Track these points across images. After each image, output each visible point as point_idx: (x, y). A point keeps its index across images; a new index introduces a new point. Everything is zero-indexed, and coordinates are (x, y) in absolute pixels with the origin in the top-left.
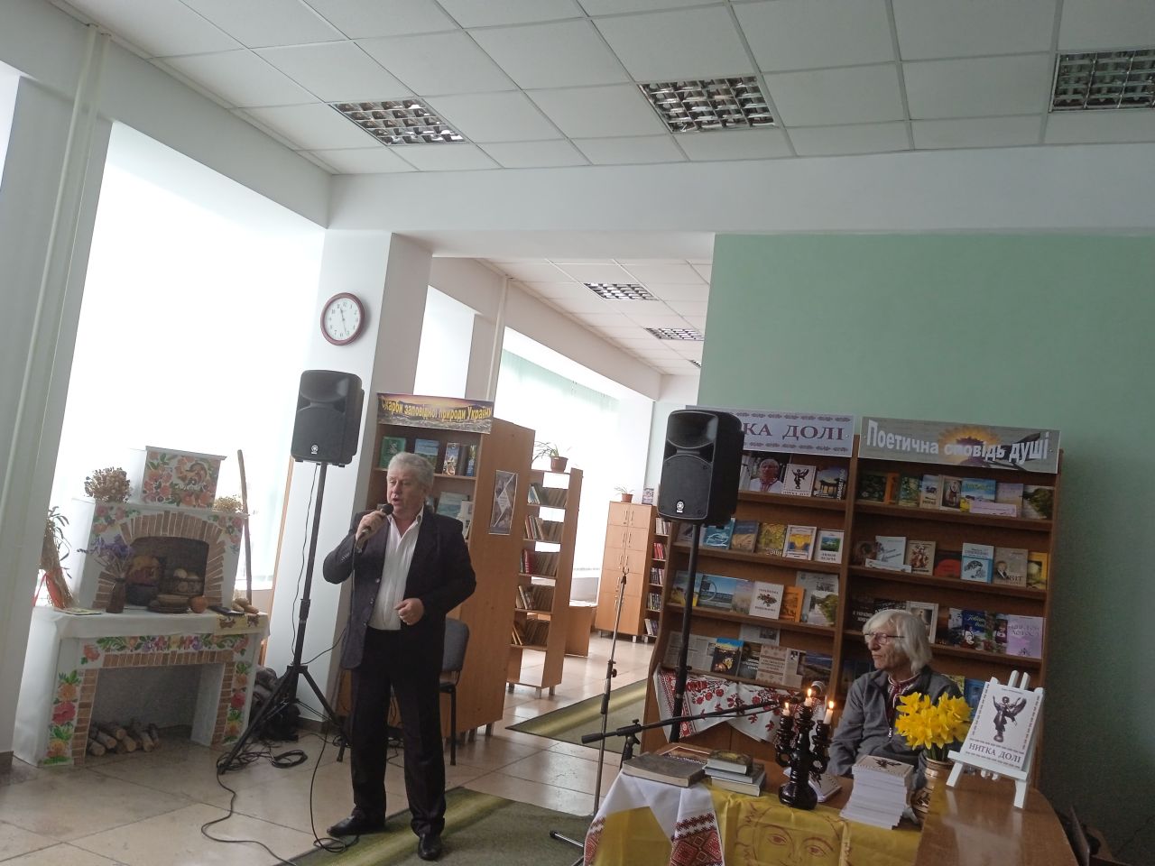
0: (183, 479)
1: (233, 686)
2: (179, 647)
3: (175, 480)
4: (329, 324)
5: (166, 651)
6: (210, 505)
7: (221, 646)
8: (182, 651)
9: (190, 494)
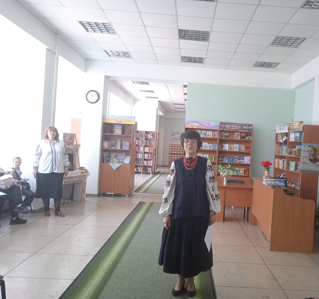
0: (69, 139)
1: (83, 187)
2: (75, 179)
3: (68, 140)
4: (88, 98)
5: (73, 180)
6: (73, 145)
7: (82, 178)
8: (76, 179)
9: (70, 143)
